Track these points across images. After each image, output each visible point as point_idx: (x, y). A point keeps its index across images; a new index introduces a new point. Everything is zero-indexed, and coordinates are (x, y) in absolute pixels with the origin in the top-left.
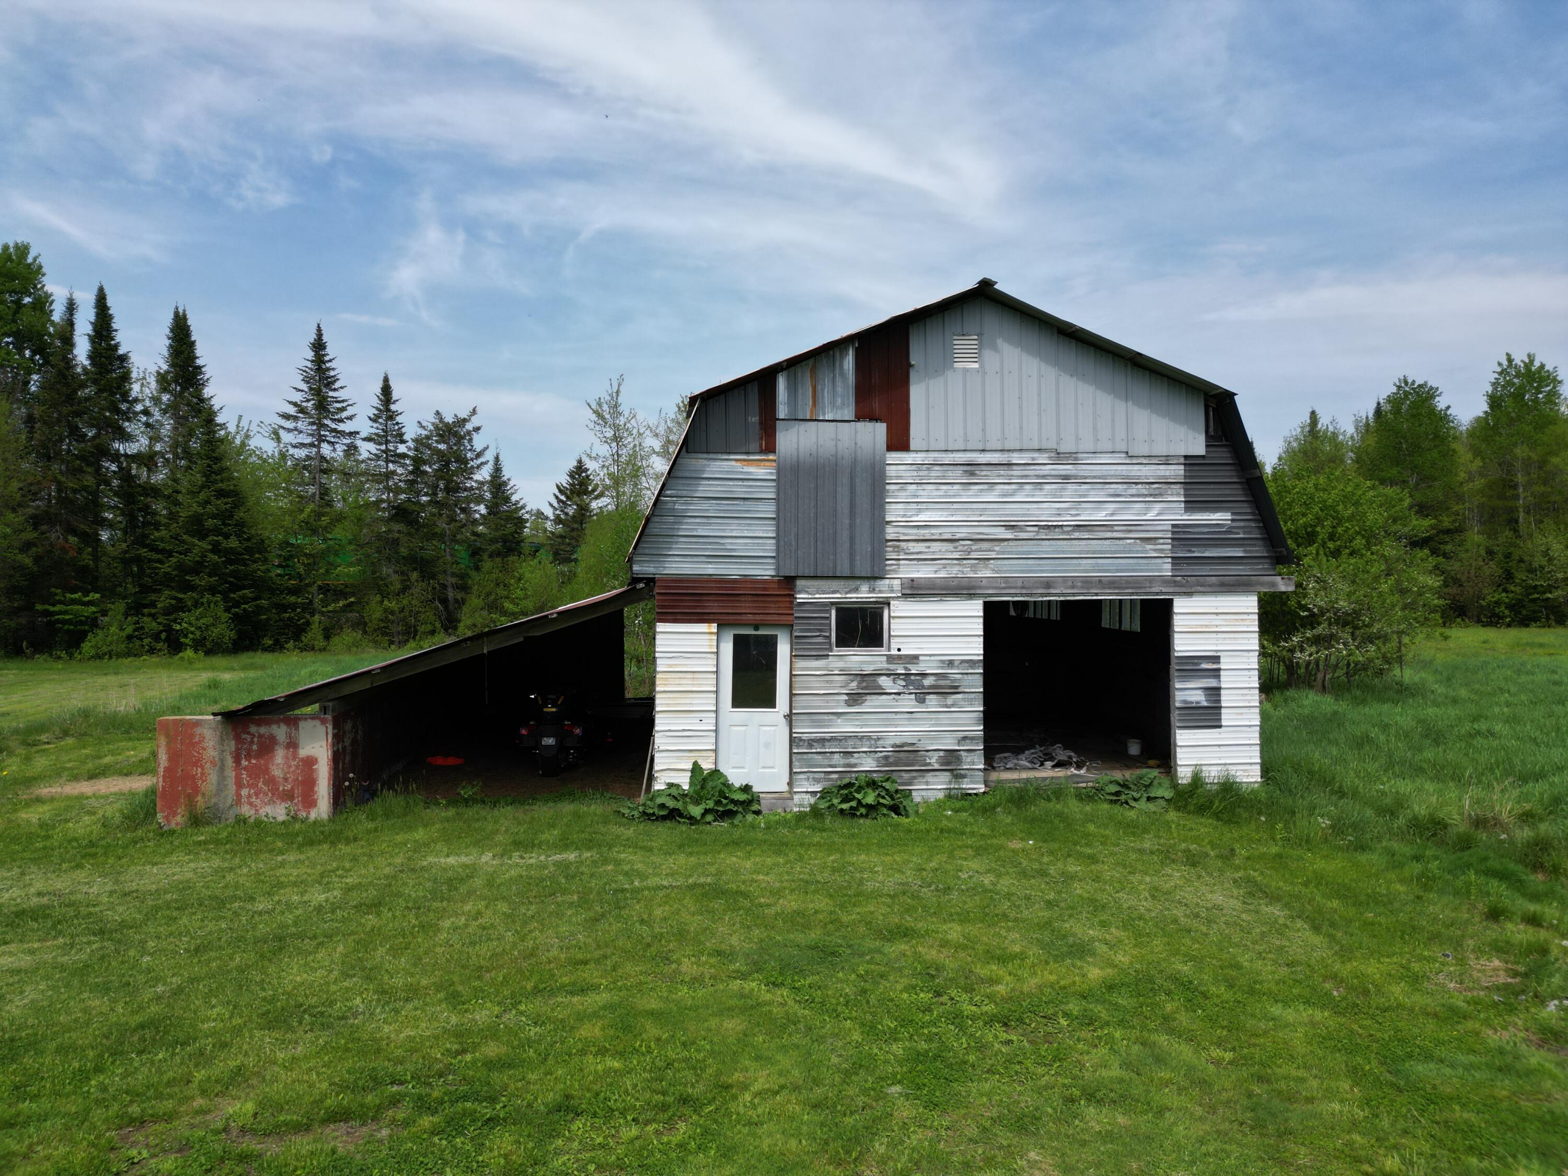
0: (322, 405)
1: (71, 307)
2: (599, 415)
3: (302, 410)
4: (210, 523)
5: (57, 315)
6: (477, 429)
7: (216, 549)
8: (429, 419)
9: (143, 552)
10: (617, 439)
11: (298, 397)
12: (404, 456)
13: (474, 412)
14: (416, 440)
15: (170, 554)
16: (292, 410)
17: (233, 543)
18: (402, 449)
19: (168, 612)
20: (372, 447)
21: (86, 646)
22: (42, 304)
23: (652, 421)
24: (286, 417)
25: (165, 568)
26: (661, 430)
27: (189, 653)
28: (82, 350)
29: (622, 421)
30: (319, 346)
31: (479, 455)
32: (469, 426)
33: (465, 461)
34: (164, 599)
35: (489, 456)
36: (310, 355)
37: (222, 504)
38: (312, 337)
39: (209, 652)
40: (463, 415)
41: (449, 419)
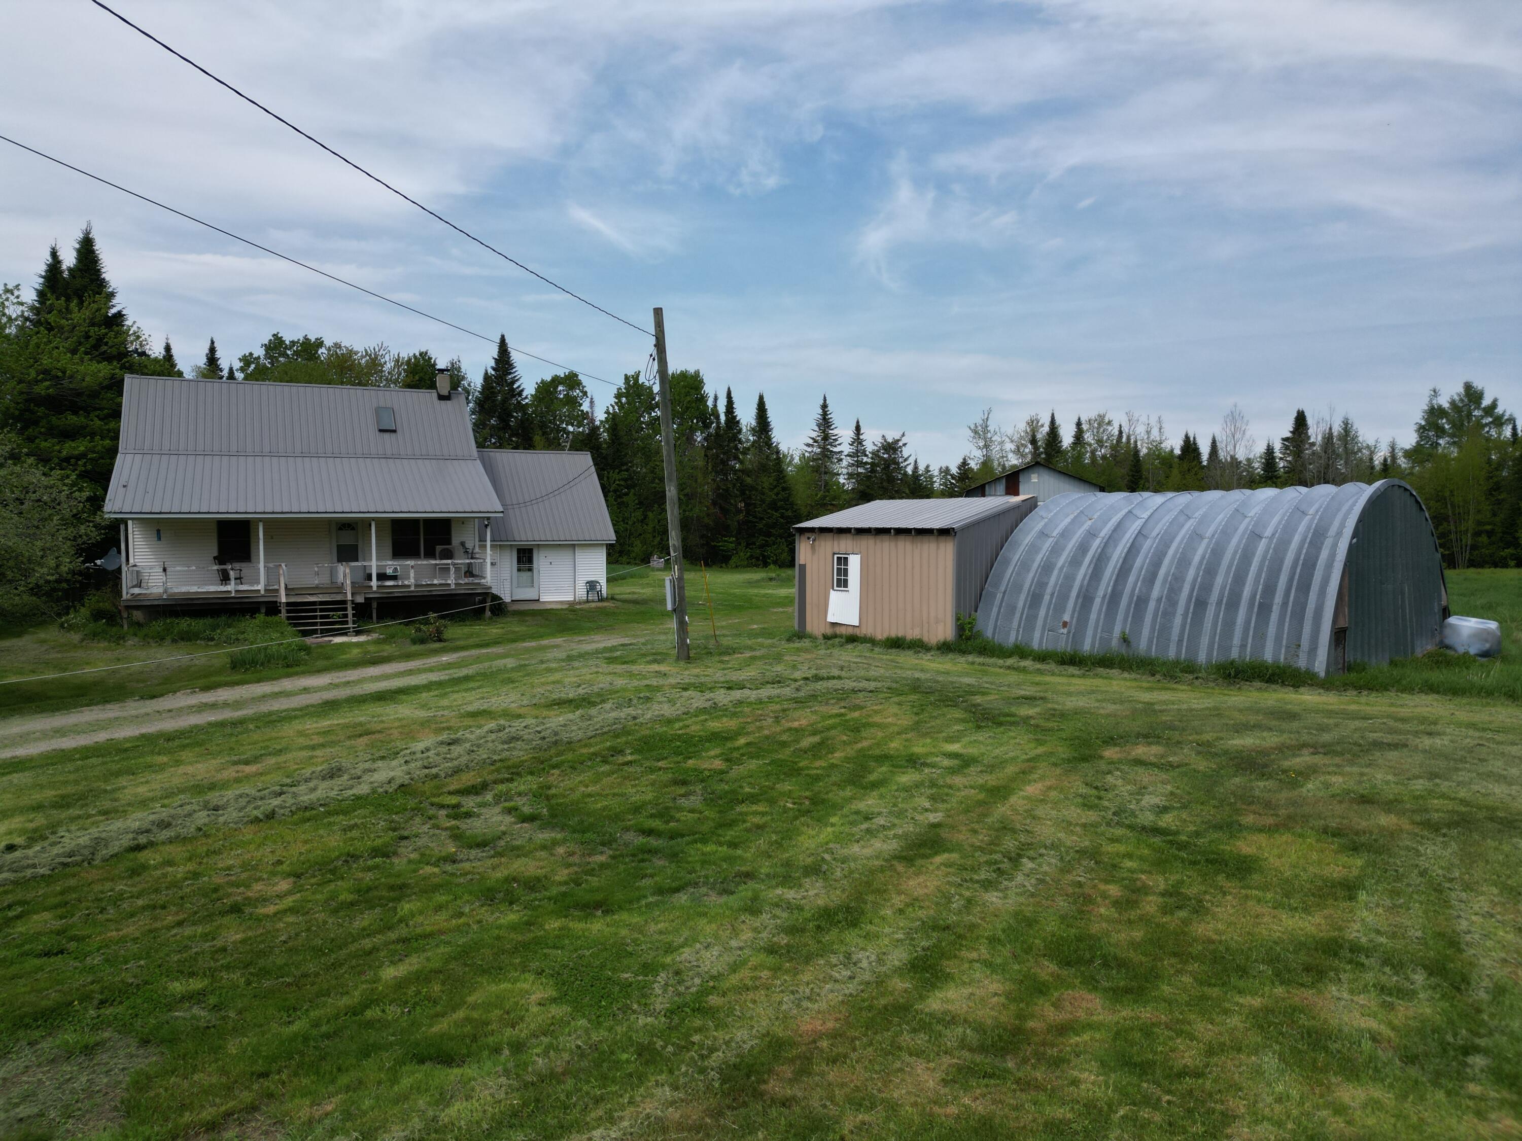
0: (826, 437)
1: (716, 399)
2: (976, 432)
3: (816, 441)
4: (780, 504)
5: (710, 403)
6: (905, 445)
7: (782, 517)
8: (879, 441)
9: (751, 518)
10: (986, 446)
11: (814, 435)
12: (866, 463)
13: (903, 435)
14: (873, 453)
15: (762, 519)
16: (811, 442)
17: (789, 513)
18: (865, 459)
19: (761, 547)
20: (849, 460)
21: (732, 562)
22: (703, 399)
23: (1010, 432)
24: (808, 445)
25: (761, 526)
26: (1015, 438)
27: (772, 566)
28: (723, 418)
29: (989, 435)
30: (824, 406)
31: (906, 460)
32: (901, 444)
33: (898, 464)
34: (760, 540)
35: (911, 460)
36: (820, 411)
37: (783, 495)
38: (822, 402)
39: (780, 567)
40: (897, 438)
41: (890, 440)
